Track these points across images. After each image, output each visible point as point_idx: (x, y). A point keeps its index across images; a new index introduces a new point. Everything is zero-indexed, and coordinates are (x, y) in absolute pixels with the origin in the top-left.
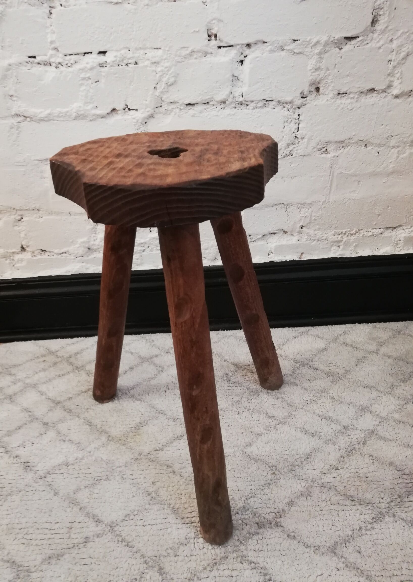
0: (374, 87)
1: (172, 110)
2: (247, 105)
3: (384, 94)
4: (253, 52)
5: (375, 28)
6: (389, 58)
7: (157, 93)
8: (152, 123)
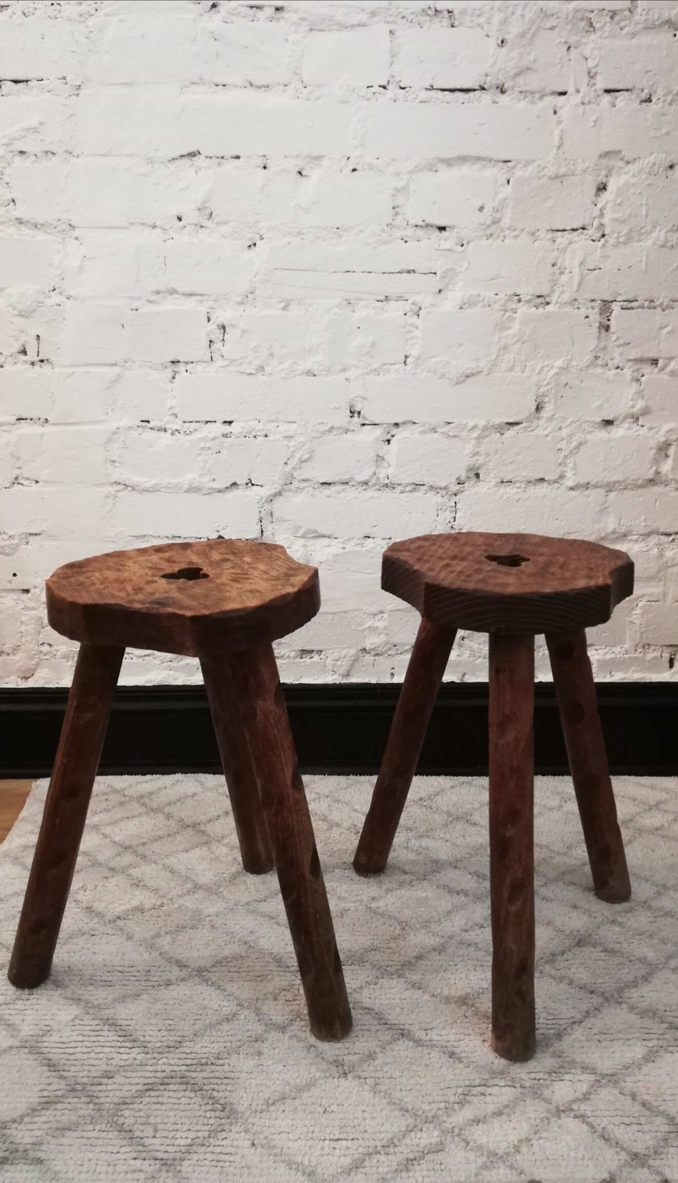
0: (543, 477)
1: (303, 489)
2: (394, 488)
3: (556, 485)
4: (402, 431)
5: (540, 415)
6: (559, 446)
7: (288, 469)
8: (279, 501)
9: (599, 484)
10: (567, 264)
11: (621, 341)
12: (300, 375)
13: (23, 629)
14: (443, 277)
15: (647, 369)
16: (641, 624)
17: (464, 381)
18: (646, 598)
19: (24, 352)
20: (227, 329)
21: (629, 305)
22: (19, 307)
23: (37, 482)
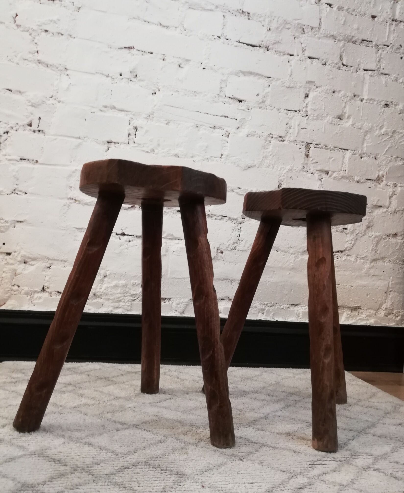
2: (212, 217)
10: (292, 125)
11: (314, 161)
12: (172, 156)
14: (240, 122)
15: (324, 175)
17: (247, 169)
19: (30, 125)
20: (138, 129)
21: (317, 146)
22: (32, 101)
23: (26, 193)
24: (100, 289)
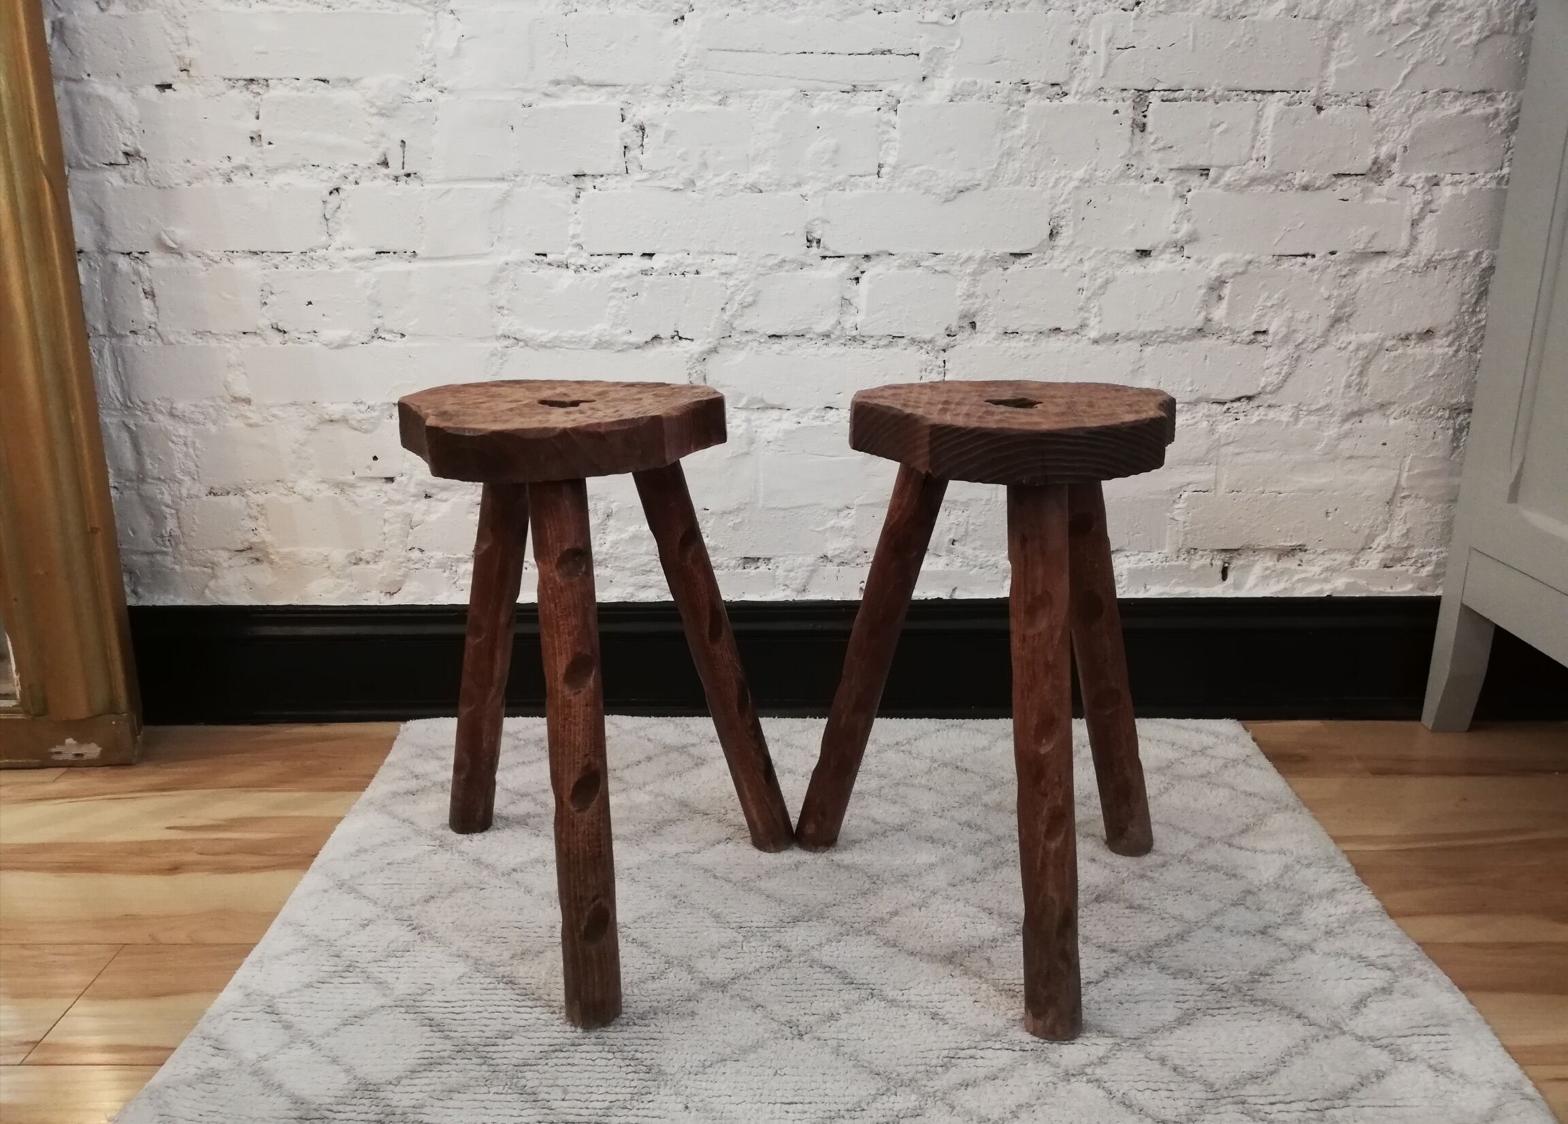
0: (1059, 326)
1: (746, 343)
2: (864, 342)
3: (1076, 337)
4: (874, 266)
5: (1055, 244)
6: (1079, 285)
7: (726, 317)
8: (714, 360)
9: (1132, 336)
10: (1090, 41)
11: (1161, 144)
12: (742, 191)
13: (386, 529)
14: (929, 59)
15: (1195, 181)
16: (1185, 522)
17: (955, 198)
18: (1192, 487)
19: (385, 164)
20: (647, 131)
21: (1172, 95)
22: (379, 103)
23: (403, 335)
24: (601, 545)
